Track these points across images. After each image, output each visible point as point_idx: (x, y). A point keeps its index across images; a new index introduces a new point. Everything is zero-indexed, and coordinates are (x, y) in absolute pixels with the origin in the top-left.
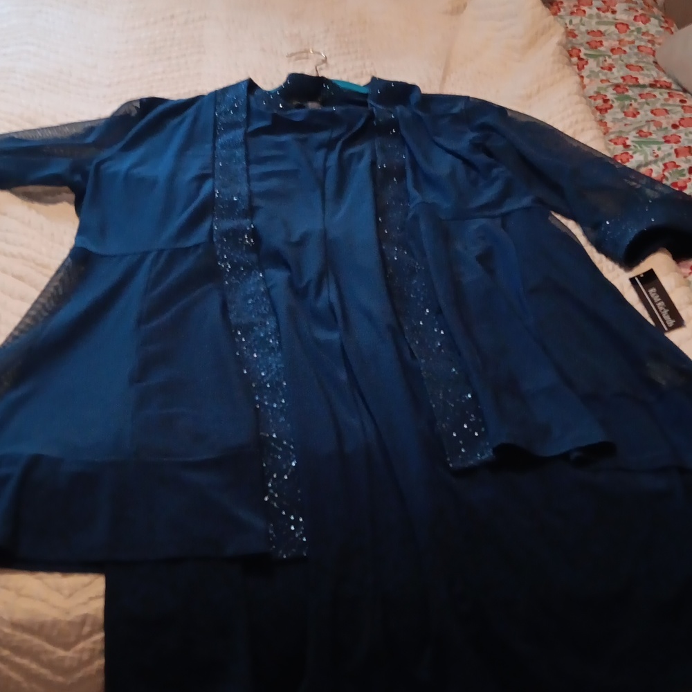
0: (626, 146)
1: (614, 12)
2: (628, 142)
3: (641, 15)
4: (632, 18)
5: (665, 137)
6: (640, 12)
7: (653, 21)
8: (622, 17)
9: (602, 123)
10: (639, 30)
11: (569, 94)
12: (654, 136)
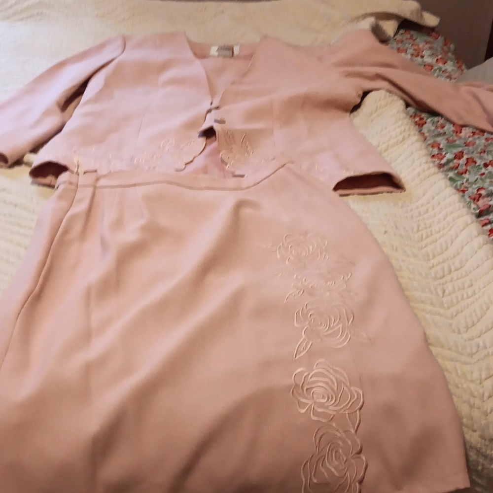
0: (440, 149)
1: (422, 57)
2: (441, 146)
3: (441, 58)
4: (435, 60)
5: (465, 143)
6: (440, 57)
7: (449, 62)
8: (428, 60)
9: (421, 133)
10: (440, 69)
11: (398, 112)
12: (457, 142)
